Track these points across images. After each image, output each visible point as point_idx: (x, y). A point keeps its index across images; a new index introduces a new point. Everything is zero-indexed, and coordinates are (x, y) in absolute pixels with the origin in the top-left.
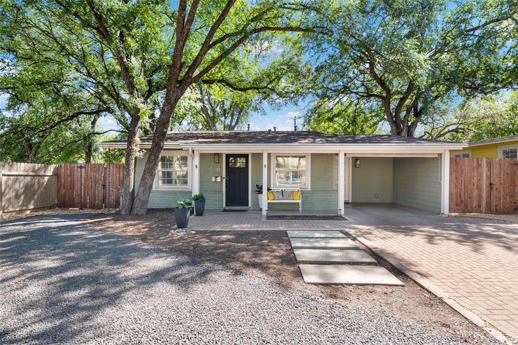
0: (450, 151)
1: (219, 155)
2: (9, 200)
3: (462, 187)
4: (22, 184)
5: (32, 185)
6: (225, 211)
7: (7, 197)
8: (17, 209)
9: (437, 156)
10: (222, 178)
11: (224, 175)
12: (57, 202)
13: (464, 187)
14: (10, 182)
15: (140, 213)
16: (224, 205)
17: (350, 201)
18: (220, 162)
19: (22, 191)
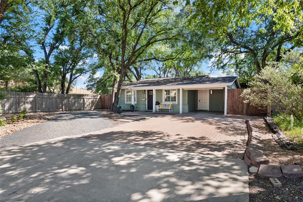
0: (227, 86)
1: (145, 91)
2: (87, 105)
3: (234, 103)
4: (90, 101)
5: (94, 101)
6: (147, 111)
7: (87, 104)
8: (89, 108)
9: (223, 89)
10: (146, 99)
11: (147, 98)
12: (101, 107)
13: (235, 103)
14: (87, 100)
15: (115, 110)
16: (147, 109)
17: (209, 110)
18: (145, 93)
19: (90, 103)
